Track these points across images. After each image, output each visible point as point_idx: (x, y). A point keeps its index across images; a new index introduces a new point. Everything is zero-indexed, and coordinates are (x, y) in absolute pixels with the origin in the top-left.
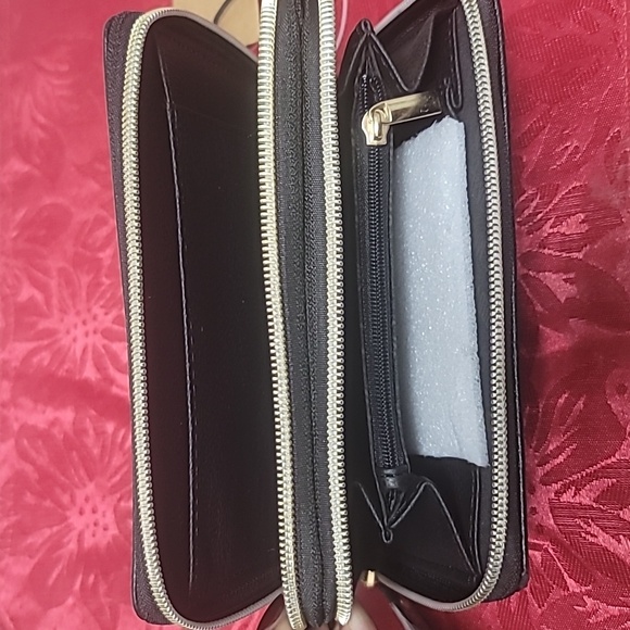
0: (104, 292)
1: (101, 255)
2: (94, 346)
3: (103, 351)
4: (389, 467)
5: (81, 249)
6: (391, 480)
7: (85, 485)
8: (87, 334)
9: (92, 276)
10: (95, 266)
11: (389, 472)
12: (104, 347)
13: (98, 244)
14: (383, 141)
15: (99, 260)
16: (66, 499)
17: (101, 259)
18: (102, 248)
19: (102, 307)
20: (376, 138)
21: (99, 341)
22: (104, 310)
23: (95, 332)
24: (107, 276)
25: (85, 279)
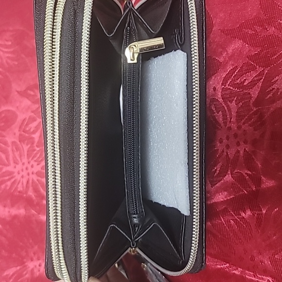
0: (36, 154)
1: (33, 136)
2: (33, 180)
3: (37, 182)
4: (135, 214)
5: (23, 133)
6: (135, 219)
7: (33, 247)
8: (28, 174)
9: (29, 146)
10: (31, 141)
11: (134, 216)
12: (38, 180)
13: (32, 130)
14: (135, 61)
15: (33, 138)
16: (23, 253)
17: (34, 138)
18: (34, 132)
19: (35, 161)
20: (131, 60)
21: (35, 178)
22: (36, 163)
23: (33, 173)
24: (37, 146)
25: (26, 148)
